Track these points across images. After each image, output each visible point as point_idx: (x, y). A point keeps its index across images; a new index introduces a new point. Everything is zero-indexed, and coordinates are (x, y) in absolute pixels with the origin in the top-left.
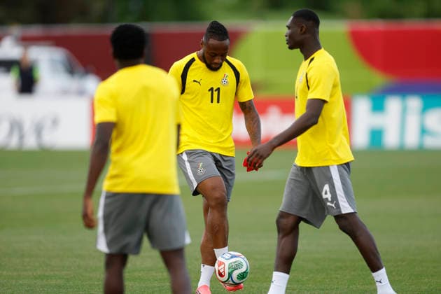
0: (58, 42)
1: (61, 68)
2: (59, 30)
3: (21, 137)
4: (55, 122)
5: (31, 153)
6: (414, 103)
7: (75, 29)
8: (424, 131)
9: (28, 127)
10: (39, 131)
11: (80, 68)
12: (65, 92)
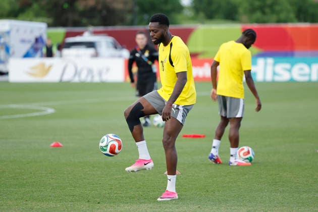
0: (110, 34)
1: (111, 45)
2: (110, 28)
3: (93, 77)
4: (108, 70)
5: (97, 84)
6: (270, 61)
7: (118, 28)
8: (275, 74)
9: (95, 73)
10: (100, 74)
11: (119, 46)
12: (113, 56)
